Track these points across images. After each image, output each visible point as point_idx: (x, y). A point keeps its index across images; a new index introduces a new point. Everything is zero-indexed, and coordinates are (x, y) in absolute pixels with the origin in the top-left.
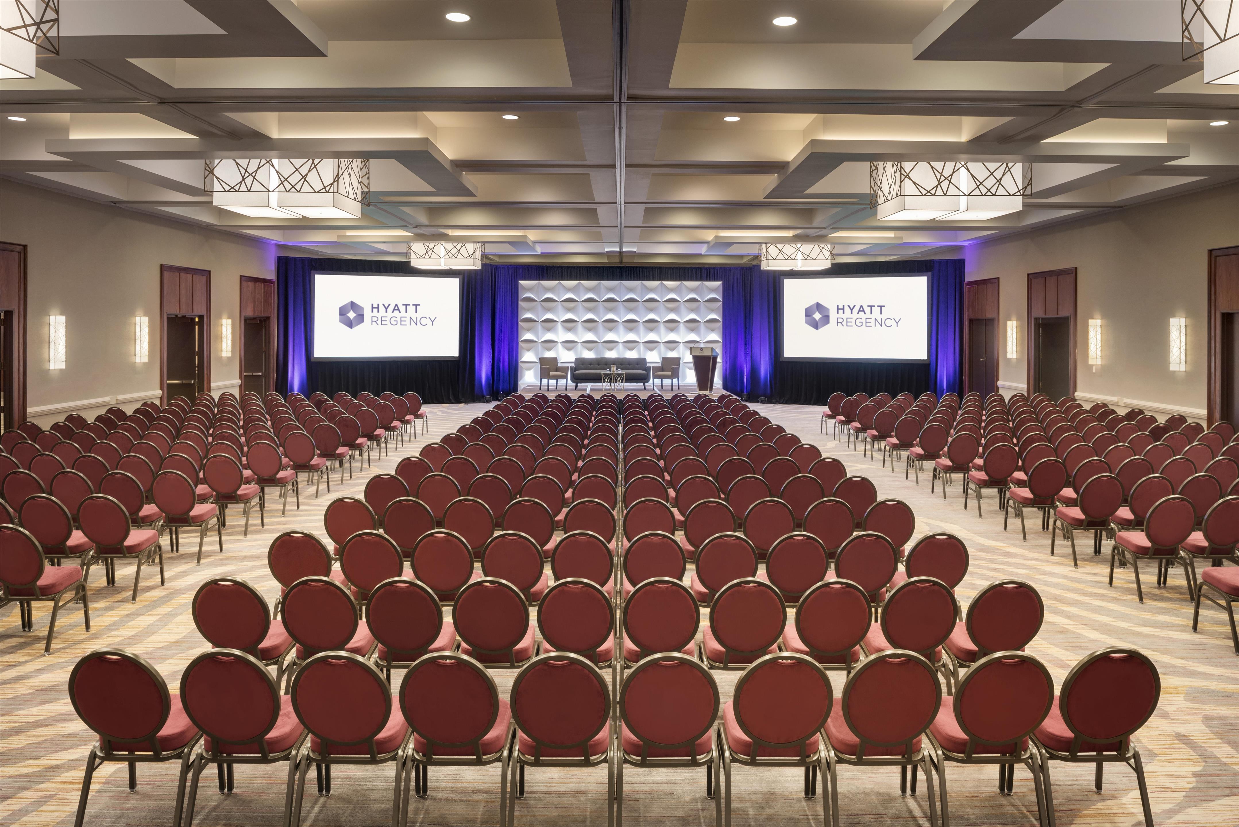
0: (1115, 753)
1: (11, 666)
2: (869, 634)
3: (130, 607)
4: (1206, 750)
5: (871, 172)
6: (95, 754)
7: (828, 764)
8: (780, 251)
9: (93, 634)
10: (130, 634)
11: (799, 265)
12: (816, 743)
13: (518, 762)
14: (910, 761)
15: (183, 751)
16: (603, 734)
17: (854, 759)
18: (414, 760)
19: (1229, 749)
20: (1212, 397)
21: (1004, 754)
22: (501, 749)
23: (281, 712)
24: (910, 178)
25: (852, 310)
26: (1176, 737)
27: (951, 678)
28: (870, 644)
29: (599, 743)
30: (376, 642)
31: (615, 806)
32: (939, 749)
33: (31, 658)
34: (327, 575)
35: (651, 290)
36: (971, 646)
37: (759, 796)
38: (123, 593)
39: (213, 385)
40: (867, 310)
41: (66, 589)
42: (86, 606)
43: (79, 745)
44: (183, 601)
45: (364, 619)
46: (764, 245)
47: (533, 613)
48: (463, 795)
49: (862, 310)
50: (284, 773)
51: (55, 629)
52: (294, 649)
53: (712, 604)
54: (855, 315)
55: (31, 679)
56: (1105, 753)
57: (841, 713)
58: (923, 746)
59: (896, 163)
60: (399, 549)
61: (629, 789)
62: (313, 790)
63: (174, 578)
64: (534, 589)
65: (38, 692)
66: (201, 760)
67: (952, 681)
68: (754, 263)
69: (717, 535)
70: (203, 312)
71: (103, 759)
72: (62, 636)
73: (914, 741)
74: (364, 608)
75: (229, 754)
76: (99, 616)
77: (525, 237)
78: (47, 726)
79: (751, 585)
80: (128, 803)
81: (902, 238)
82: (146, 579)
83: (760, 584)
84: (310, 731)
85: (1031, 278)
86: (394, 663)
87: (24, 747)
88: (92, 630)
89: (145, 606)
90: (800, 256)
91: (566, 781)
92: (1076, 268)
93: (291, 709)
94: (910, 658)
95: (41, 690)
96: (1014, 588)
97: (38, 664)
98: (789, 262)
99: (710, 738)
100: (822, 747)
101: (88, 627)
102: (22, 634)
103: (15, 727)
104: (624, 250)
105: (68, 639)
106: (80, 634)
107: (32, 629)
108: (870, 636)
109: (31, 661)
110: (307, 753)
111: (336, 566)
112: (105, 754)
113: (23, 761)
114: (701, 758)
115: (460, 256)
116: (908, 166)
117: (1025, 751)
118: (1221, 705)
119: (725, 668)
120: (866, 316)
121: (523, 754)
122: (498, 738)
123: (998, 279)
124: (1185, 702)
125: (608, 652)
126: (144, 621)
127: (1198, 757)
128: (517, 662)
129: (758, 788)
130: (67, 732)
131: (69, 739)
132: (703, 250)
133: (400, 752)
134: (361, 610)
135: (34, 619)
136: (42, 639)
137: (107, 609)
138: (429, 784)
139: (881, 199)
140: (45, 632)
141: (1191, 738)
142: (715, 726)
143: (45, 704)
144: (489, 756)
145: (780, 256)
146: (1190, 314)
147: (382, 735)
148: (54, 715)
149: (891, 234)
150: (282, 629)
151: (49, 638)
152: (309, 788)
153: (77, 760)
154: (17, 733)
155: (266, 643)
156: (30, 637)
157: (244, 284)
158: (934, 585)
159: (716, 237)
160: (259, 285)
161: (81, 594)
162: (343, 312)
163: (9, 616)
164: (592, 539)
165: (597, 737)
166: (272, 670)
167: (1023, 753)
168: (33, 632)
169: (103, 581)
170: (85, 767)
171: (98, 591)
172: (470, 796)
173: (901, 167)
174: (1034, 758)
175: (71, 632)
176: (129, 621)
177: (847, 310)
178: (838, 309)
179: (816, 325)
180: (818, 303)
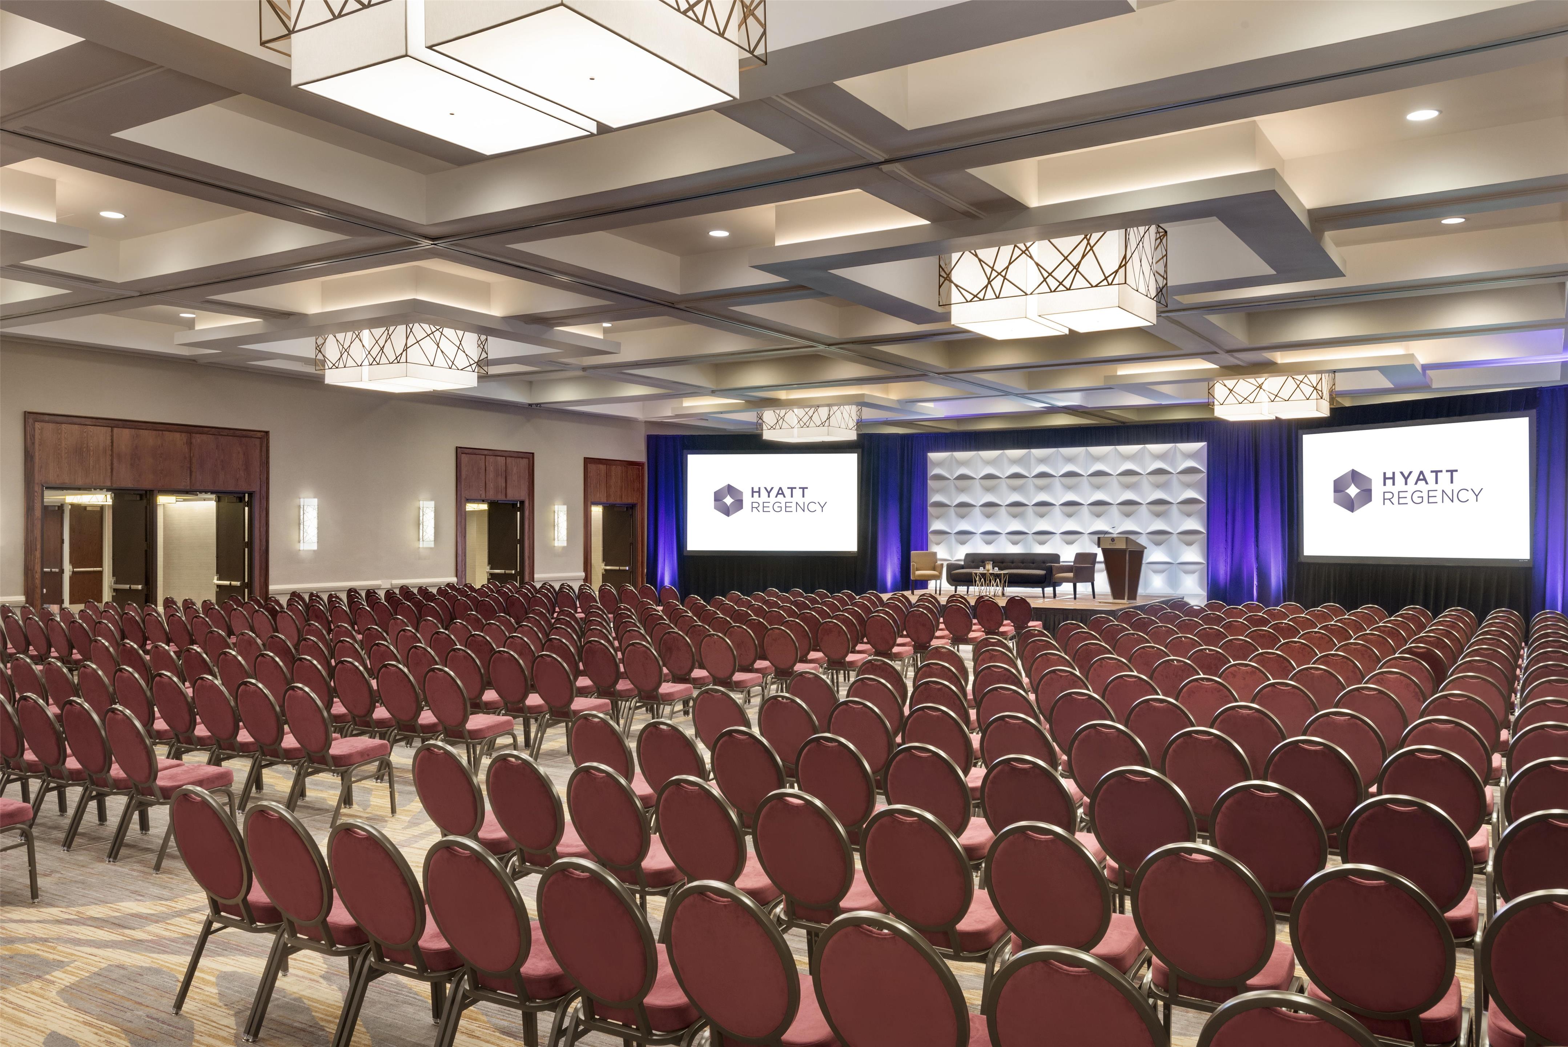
8: (1231, 391)
25: (1406, 479)
35: (1097, 459)
40: (1431, 477)
49: (1422, 478)
54: (1411, 486)
115: (812, 424)
120: (1429, 487)
177: (1399, 479)
178: (1385, 478)
179: (1350, 505)
180: (1353, 470)
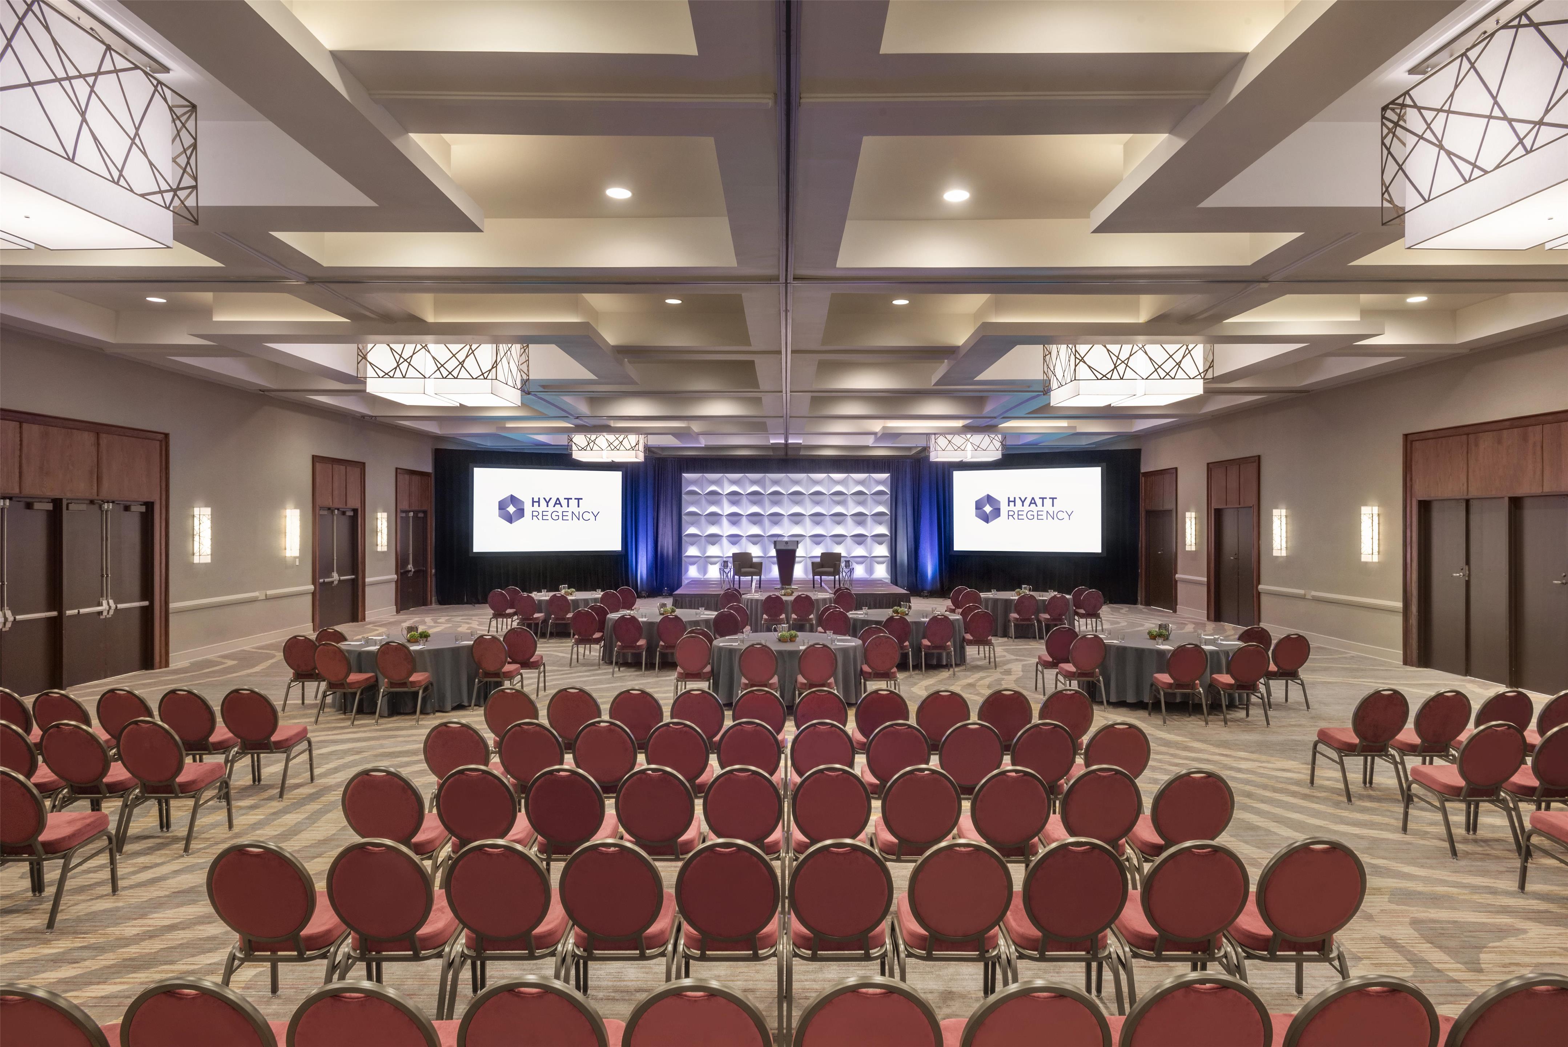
0: (1316, 953)
1: (146, 868)
2: (1048, 827)
3: (276, 805)
4: (1415, 955)
5: (1045, 357)
6: (234, 955)
7: (1009, 961)
8: (950, 442)
9: (236, 834)
10: (276, 833)
11: (969, 456)
12: (995, 937)
13: (683, 957)
14: (1095, 958)
15: (328, 951)
16: (772, 926)
17: (1036, 955)
18: (574, 955)
19: (1442, 954)
20: (1408, 589)
21: (1195, 952)
22: (665, 943)
23: (434, 907)
24: (1084, 362)
25: (1023, 502)
26: (1381, 940)
27: (1137, 875)
28: (1049, 835)
29: (768, 936)
30: (536, 834)
31: (785, 1005)
32: (1126, 946)
33: (168, 859)
34: (486, 764)
35: (816, 482)
36: (1157, 840)
37: (936, 995)
38: (269, 791)
39: (367, 580)
40: (1039, 502)
41: (207, 786)
42: (229, 804)
43: (217, 949)
44: (333, 799)
45: (523, 810)
46: (933, 436)
47: (699, 804)
48: (625, 994)
49: (1033, 502)
50: (436, 974)
51: (195, 829)
52: (449, 844)
53: (883, 796)
54: (1026, 508)
55: (167, 881)
56: (1305, 953)
57: (1021, 906)
58: (1109, 942)
59: (1070, 346)
60: (560, 739)
61: (800, 987)
62: (467, 990)
63: (324, 775)
64: (698, 781)
65: (175, 895)
66: (348, 959)
67: (1137, 877)
68: (923, 455)
69: (888, 724)
70: (358, 505)
71: (242, 961)
72: (203, 836)
73: (1100, 935)
74: (523, 801)
75: (378, 952)
76: (243, 815)
77: (689, 428)
78: (183, 929)
79: (926, 772)
80: (269, 1009)
81: (1075, 427)
82: (294, 777)
83: (933, 772)
84: (465, 925)
85: (1210, 467)
86: (554, 856)
87: (158, 952)
88: (236, 829)
89: (293, 804)
90: (969, 447)
91: (733, 978)
92: (1259, 457)
93: (445, 903)
94: (1094, 846)
95: (178, 892)
96: (1202, 777)
97: (175, 866)
98: (959, 453)
99: (883, 932)
100: (1001, 942)
101: (231, 826)
102: (160, 834)
103: (148, 931)
104: (790, 442)
105: (209, 838)
106: (223, 833)
107: (171, 829)
108: (1049, 828)
109: (169, 862)
110: (461, 950)
111: (495, 759)
112: (245, 955)
113: (156, 966)
114: (875, 952)
115: (622, 448)
116: (1082, 349)
117: (1219, 949)
118: (1430, 908)
119: (898, 860)
120: (1038, 509)
121: (688, 948)
122: (662, 932)
123: (1176, 469)
124: (1389, 904)
125: (776, 844)
126: (291, 819)
127: (1407, 962)
128: (682, 854)
129: (935, 987)
130: (205, 935)
131: (206, 942)
132: (869, 441)
133: (560, 947)
134: (520, 804)
135: (173, 820)
136: (182, 839)
137: (252, 807)
138: (590, 983)
139: (1054, 384)
140: (183, 832)
141: (1399, 941)
142: (888, 919)
143: (182, 906)
144: (653, 950)
145: (950, 447)
146: (1384, 503)
147: (540, 929)
148: (191, 917)
149: (1063, 423)
150: (438, 823)
151: (188, 839)
152: (463, 988)
153: (214, 964)
154: (151, 937)
155: (419, 838)
156: (168, 837)
157: (400, 477)
158: (1116, 774)
159: (884, 428)
160: (416, 479)
161: (225, 791)
162: (502, 506)
163: (146, 816)
164: (758, 728)
165: (765, 930)
166: (428, 864)
167: (1216, 951)
168: (172, 832)
169: (248, 780)
170: (223, 971)
171: (243, 789)
172: (632, 994)
173: (1076, 351)
174: (1228, 957)
175: (212, 831)
176: (275, 820)
177: (1018, 502)
178: (1009, 501)
179: (986, 519)
180: (988, 495)
